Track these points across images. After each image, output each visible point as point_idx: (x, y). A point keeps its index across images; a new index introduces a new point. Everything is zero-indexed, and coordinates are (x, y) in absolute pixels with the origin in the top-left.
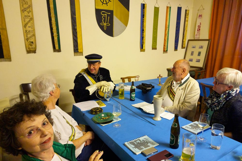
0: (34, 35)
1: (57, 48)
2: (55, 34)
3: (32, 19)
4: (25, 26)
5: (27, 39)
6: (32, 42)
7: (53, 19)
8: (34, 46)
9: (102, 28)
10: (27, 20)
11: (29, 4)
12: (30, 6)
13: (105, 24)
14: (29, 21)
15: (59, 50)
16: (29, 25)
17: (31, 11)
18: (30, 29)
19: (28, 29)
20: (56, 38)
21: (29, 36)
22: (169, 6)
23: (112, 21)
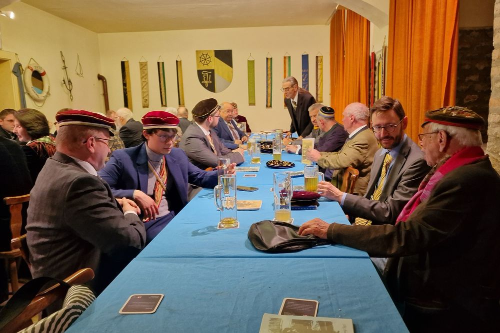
0: (148, 95)
1: (164, 104)
2: (163, 93)
3: (147, 83)
4: (143, 88)
5: (143, 98)
7: (162, 82)
8: (147, 103)
9: (204, 85)
10: (144, 84)
12: (147, 75)
13: (207, 82)
16: (145, 88)
17: (147, 78)
19: (145, 90)
20: (163, 96)
21: (145, 95)
22: (287, 55)
23: (213, 79)
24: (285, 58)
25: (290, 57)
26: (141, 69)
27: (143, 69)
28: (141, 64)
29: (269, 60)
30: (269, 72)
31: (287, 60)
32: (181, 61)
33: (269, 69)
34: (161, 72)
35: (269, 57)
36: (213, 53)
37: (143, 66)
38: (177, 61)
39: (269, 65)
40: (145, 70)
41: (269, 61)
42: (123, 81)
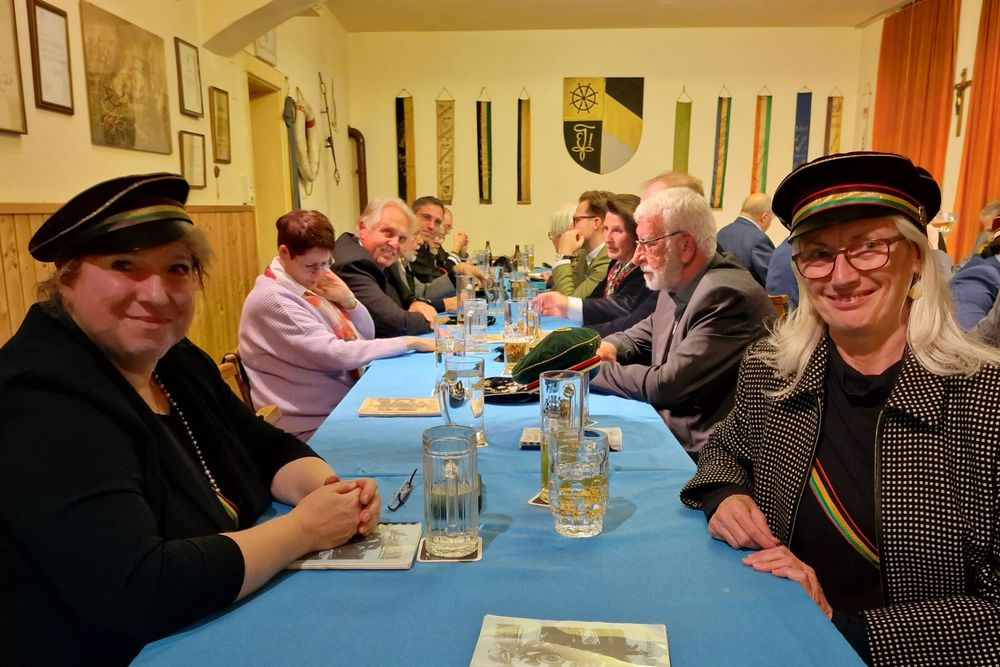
0: (452, 176)
1: (486, 197)
2: (485, 172)
3: (451, 149)
4: (440, 161)
5: (441, 182)
6: (448, 187)
7: (484, 147)
8: (449, 194)
9: (575, 156)
10: (444, 151)
11: (449, 126)
12: (451, 130)
13: (583, 149)
14: (448, 152)
15: (489, 201)
16: (447, 159)
17: (451, 138)
18: (447, 166)
19: (445, 166)
20: (485, 179)
21: (444, 176)
22: (765, 93)
23: (597, 143)
24: (759, 98)
25: (770, 98)
26: (439, 116)
27: (445, 116)
28: (440, 105)
29: (723, 103)
30: (723, 130)
31: (764, 103)
32: (528, 101)
33: (723, 124)
34: (484, 125)
35: (725, 95)
36: (603, 85)
37: (445, 109)
38: (520, 101)
39: (724, 114)
40: (449, 118)
41: (725, 105)
42: (399, 142)
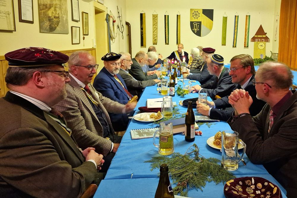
0: (157, 36)
1: (167, 42)
2: (167, 36)
3: (157, 29)
4: (153, 32)
5: (154, 38)
6: (156, 40)
7: (167, 28)
9: (194, 31)
12: (157, 23)
13: (196, 30)
14: (156, 30)
15: (168, 44)
17: (157, 25)
18: (156, 33)
20: (167, 38)
21: (155, 36)
23: (200, 28)
24: (247, 16)
25: (250, 16)
26: (153, 19)
28: (154, 16)
30: (236, 25)
32: (180, 15)
33: (236, 23)
34: (167, 22)
35: (237, 15)
36: (202, 11)
38: (177, 15)
39: (237, 20)
40: (156, 20)
41: (237, 18)
42: (141, 26)
